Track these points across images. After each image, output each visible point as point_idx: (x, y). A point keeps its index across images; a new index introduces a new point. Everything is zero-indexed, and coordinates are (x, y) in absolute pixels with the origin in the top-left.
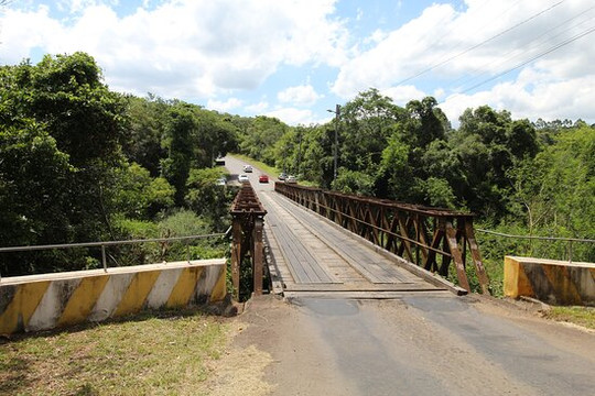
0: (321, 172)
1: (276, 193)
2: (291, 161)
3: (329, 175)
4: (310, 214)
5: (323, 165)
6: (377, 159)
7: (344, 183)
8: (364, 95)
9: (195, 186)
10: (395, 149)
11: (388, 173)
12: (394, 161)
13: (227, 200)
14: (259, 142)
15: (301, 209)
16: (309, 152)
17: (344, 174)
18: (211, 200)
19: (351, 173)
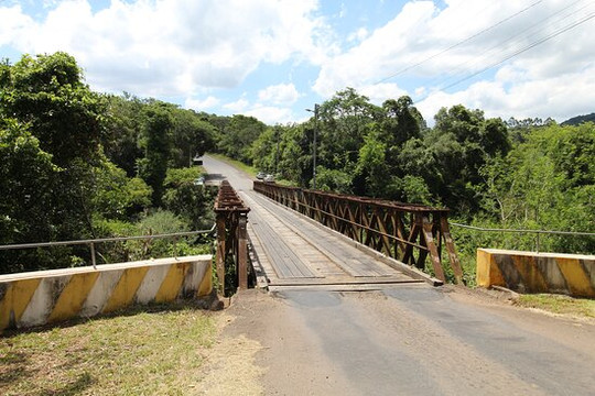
0: (300, 171)
1: (254, 193)
2: (269, 160)
3: (308, 173)
4: (290, 212)
5: (302, 163)
6: (354, 157)
7: (322, 181)
8: (341, 94)
9: (172, 185)
10: (372, 148)
11: (365, 172)
12: (370, 160)
13: (205, 200)
14: (236, 141)
15: (281, 207)
16: (287, 150)
17: (322, 173)
18: (189, 200)
19: (328, 172)
